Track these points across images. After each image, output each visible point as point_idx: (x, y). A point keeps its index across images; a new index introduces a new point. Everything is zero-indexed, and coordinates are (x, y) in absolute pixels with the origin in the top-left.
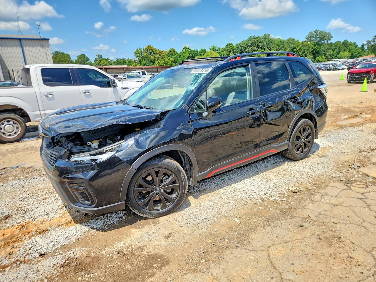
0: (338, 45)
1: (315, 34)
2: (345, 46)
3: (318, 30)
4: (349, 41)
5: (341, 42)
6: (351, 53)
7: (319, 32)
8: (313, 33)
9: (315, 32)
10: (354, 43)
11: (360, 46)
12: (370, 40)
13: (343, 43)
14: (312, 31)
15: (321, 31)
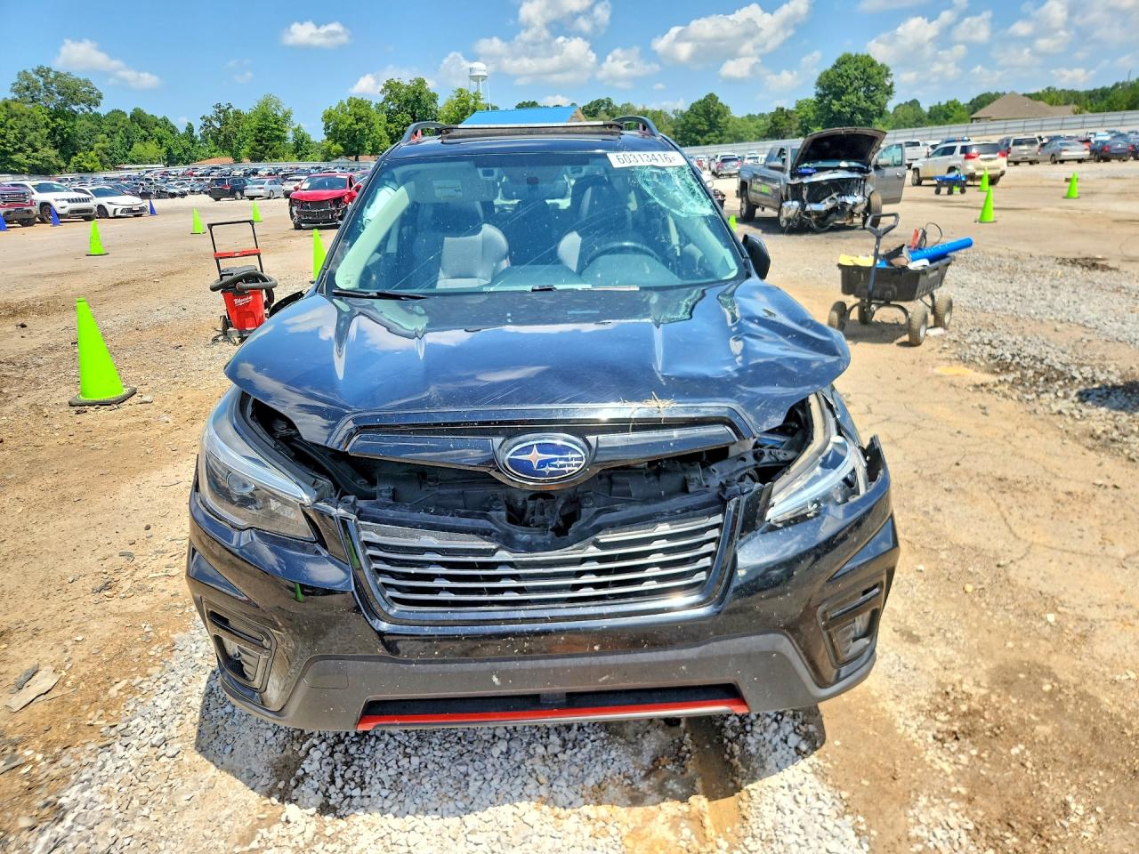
0: (120, 124)
1: (41, 80)
2: (142, 128)
3: (49, 70)
4: (149, 112)
5: (125, 114)
6: (164, 149)
7: (52, 75)
8: (34, 76)
9: (37, 72)
10: (166, 121)
11: (182, 130)
12: (208, 115)
13: (132, 117)
14: (30, 71)
15: (58, 75)
